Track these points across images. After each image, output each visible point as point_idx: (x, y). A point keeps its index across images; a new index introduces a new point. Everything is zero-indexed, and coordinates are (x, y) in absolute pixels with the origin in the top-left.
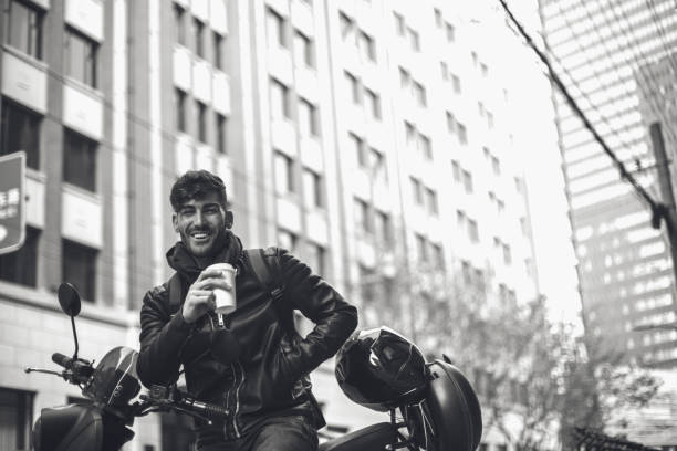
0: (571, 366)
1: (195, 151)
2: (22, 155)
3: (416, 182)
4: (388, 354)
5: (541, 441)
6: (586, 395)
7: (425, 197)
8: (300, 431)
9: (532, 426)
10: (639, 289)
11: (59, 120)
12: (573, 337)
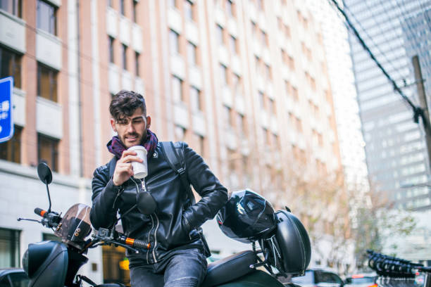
0: (361, 211)
1: (121, 76)
2: (10, 79)
3: (261, 93)
4: (250, 206)
5: (342, 258)
6: (370, 229)
7: (268, 103)
8: (197, 259)
9: (337, 248)
10: (404, 161)
11: (34, 57)
12: (362, 192)
